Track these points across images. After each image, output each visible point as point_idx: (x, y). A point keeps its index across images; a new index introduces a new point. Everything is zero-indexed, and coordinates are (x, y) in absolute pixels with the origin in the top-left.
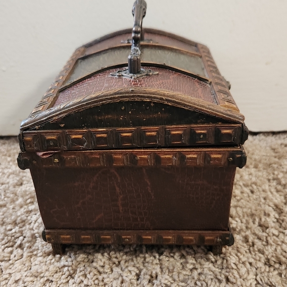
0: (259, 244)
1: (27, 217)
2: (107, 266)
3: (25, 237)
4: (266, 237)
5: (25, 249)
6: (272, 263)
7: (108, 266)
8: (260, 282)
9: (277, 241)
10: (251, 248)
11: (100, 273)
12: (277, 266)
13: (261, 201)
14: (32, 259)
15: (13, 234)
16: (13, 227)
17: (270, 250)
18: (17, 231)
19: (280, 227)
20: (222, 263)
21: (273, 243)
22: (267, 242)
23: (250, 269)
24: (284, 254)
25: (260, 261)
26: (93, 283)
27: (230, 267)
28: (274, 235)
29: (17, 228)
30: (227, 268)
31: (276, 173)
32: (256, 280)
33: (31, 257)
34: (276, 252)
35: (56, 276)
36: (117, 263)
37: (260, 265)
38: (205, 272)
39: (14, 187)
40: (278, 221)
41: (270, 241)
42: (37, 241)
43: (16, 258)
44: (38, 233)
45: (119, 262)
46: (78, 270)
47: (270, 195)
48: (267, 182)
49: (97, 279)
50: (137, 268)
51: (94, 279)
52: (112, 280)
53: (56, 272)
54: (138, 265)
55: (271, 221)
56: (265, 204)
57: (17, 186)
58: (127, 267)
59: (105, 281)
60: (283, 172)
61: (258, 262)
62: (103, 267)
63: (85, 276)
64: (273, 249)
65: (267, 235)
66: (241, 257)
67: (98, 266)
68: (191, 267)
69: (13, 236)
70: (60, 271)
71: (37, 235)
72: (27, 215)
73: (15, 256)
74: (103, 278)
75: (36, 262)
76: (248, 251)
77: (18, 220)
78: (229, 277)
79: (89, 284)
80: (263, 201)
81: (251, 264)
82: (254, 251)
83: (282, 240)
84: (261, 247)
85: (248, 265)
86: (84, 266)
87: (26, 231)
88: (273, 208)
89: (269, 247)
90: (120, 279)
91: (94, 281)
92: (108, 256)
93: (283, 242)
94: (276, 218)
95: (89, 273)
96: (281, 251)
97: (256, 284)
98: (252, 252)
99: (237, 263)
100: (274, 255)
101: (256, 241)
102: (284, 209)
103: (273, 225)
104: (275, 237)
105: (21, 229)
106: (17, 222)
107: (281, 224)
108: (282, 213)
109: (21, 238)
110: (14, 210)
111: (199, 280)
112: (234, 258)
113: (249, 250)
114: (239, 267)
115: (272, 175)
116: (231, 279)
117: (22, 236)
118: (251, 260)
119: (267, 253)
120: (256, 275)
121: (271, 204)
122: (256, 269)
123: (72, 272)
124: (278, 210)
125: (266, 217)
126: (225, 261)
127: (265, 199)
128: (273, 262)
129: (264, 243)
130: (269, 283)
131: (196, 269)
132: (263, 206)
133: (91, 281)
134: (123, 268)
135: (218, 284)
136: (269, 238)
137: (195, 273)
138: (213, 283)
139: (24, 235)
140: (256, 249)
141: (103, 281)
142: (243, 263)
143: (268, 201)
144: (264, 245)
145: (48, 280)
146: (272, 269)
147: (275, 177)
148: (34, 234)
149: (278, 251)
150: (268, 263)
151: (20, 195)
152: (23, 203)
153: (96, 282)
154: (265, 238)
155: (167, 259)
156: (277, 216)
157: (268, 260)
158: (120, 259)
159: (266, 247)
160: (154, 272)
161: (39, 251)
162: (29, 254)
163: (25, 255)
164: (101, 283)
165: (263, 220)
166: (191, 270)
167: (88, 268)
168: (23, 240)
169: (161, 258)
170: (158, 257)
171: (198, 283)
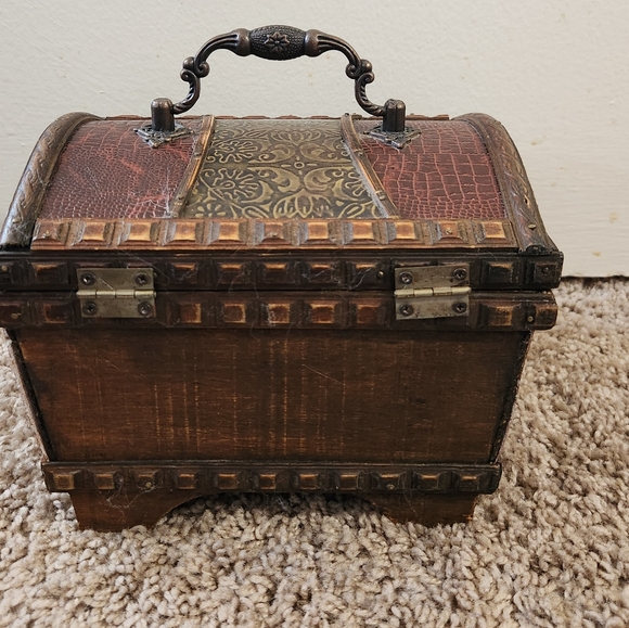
0: (518, 524)
1: (35, 462)
2: (206, 574)
3: (31, 508)
4: (534, 510)
5: (32, 534)
6: (545, 567)
7: (209, 574)
8: (521, 608)
9: (555, 519)
10: (503, 534)
11: (192, 589)
12: (555, 572)
13: (522, 432)
14: (47, 558)
15: (6, 502)
16: (4, 486)
17: (541, 539)
18: (14, 494)
19: (561, 489)
20: (444, 566)
21: (546, 524)
22: (535, 520)
23: (499, 580)
24: (568, 546)
25: (519, 561)
26: (177, 611)
27: (459, 575)
28: (548, 505)
29: (14, 487)
30: (454, 576)
31: (553, 368)
32: (512, 602)
33: (45, 552)
34: (552, 543)
35: (99, 595)
36: (227, 566)
37: (521, 569)
38: (409, 586)
39: (8, 395)
40: (556, 475)
41: (541, 519)
42: (57, 518)
43: (13, 557)
44: (59, 499)
45: (232, 565)
46: (146, 581)
47: (542, 419)
48: (535, 388)
49: (185, 602)
50: (269, 577)
51: (179, 602)
52: (216, 604)
53: (99, 587)
54: (271, 572)
55: (542, 475)
56: (530, 436)
57: (12, 393)
58: (248, 575)
59: (203, 606)
60: (566, 367)
61: (516, 564)
62: (198, 574)
63: (160, 595)
64: (546, 536)
65: (535, 505)
66: (483, 552)
67: (187, 574)
68: (382, 574)
69: (6, 506)
70: (108, 585)
71: (56, 502)
72: (35, 458)
73: (10, 552)
74: (199, 600)
75: (56, 565)
76: (496, 540)
77: (17, 471)
78: (458, 598)
79: (170, 613)
80: (527, 430)
81: (501, 567)
82: (508, 539)
83: (564, 515)
84: (522, 531)
85: (496, 571)
86: (158, 573)
87: (33, 494)
88: (547, 447)
89: (539, 531)
90: (235, 601)
91: (179, 607)
92: (207, 552)
93: (566, 520)
94: (552, 468)
95: (170, 590)
96: (563, 540)
97: (512, 613)
98: (505, 543)
99: (475, 566)
100: (549, 549)
101: (513, 517)
102: (569, 448)
103: (546, 482)
104: (550, 510)
105: (22, 490)
106: (15, 474)
107: (563, 481)
108: (565, 456)
109: (24, 510)
110: (8, 447)
111: (397, 603)
112: (467, 556)
113: (499, 536)
114: (478, 574)
115: (546, 374)
116: (463, 602)
117: (25, 505)
118: (503, 560)
119: (534, 545)
120: (513, 593)
121: (543, 437)
122: (513, 580)
123: (132, 586)
124: (557, 452)
125: (532, 466)
126: (450, 563)
127: (530, 426)
128: (547, 565)
129: (528, 522)
130: (539, 611)
131: (392, 579)
132: (526, 441)
133: (172, 606)
134: (241, 578)
135: (435, 612)
136: (538, 513)
137: (389, 589)
138: (426, 611)
139: (29, 503)
140: (513, 537)
141: (197, 606)
142: (487, 566)
143: (537, 430)
144: (528, 528)
145: (81, 605)
146: (544, 579)
147: (552, 377)
148: (52, 501)
149: (556, 539)
150: (535, 566)
151: (19, 413)
152: (26, 430)
153: (185, 608)
154: (530, 512)
155: (331, 557)
156: (555, 464)
157: (536, 559)
158: (234, 558)
159: (533, 532)
160: (304, 588)
161: (63, 540)
162: (41, 547)
163: (32, 548)
164: (194, 612)
165: (527, 472)
166: (381, 582)
167: (166, 577)
168: (28, 514)
169: (318, 555)
170: (312, 553)
171: (395, 610)
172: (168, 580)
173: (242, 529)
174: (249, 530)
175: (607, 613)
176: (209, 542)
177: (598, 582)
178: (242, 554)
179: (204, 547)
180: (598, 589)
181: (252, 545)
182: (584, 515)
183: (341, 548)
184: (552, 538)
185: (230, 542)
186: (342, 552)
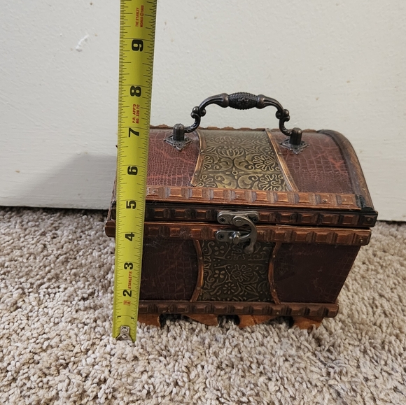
0: (215, 346)
2: (53, 368)
6: (224, 366)
8: (208, 386)
11: (45, 375)
12: (229, 369)
17: (225, 353)
20: (174, 366)
23: (200, 373)
25: (212, 364)
26: (36, 386)
32: (205, 383)
36: (65, 365)
37: (212, 368)
38: (155, 375)
45: (67, 364)
46: (21, 372)
49: (41, 381)
51: (37, 382)
52: (57, 382)
59: (50, 383)
61: (210, 365)
62: (49, 368)
63: (28, 378)
64: (228, 352)
67: (43, 368)
68: (143, 369)
74: (48, 380)
76: (203, 353)
78: (178, 381)
79: (33, 387)
81: (203, 367)
82: (209, 354)
84: (216, 350)
85: (200, 368)
86: (28, 368)
89: (225, 349)
90: (67, 381)
91: (38, 384)
92: (55, 357)
95: (33, 375)
97: (204, 388)
98: (207, 355)
99: (189, 366)
101: (213, 343)
111: (147, 383)
112: (186, 361)
114: (191, 370)
116: (180, 383)
118: (204, 363)
119: (221, 356)
120: (206, 379)
122: (207, 373)
123: (15, 375)
126: (177, 364)
129: (221, 345)
130: (216, 387)
131: (147, 372)
133: (34, 383)
135: (166, 387)
137: (145, 376)
138: (162, 386)
140: (211, 352)
141: (48, 383)
144: (221, 348)
146: (222, 373)
150: (220, 366)
153: (40, 384)
155: (118, 361)
157: (221, 363)
158: (68, 361)
159: (222, 350)
160: (102, 377)
164: (45, 386)
166: (142, 373)
169: (111, 360)
170: (108, 359)
171: (146, 386)
172: (32, 371)
173: (74, 346)
174: (77, 347)
175: (249, 388)
176: (56, 352)
177: (247, 374)
178: (73, 359)
179: (53, 355)
180: (247, 377)
181: (79, 355)
182: (250, 342)
183: (124, 356)
184: (231, 353)
185: (67, 353)
186: (125, 359)
